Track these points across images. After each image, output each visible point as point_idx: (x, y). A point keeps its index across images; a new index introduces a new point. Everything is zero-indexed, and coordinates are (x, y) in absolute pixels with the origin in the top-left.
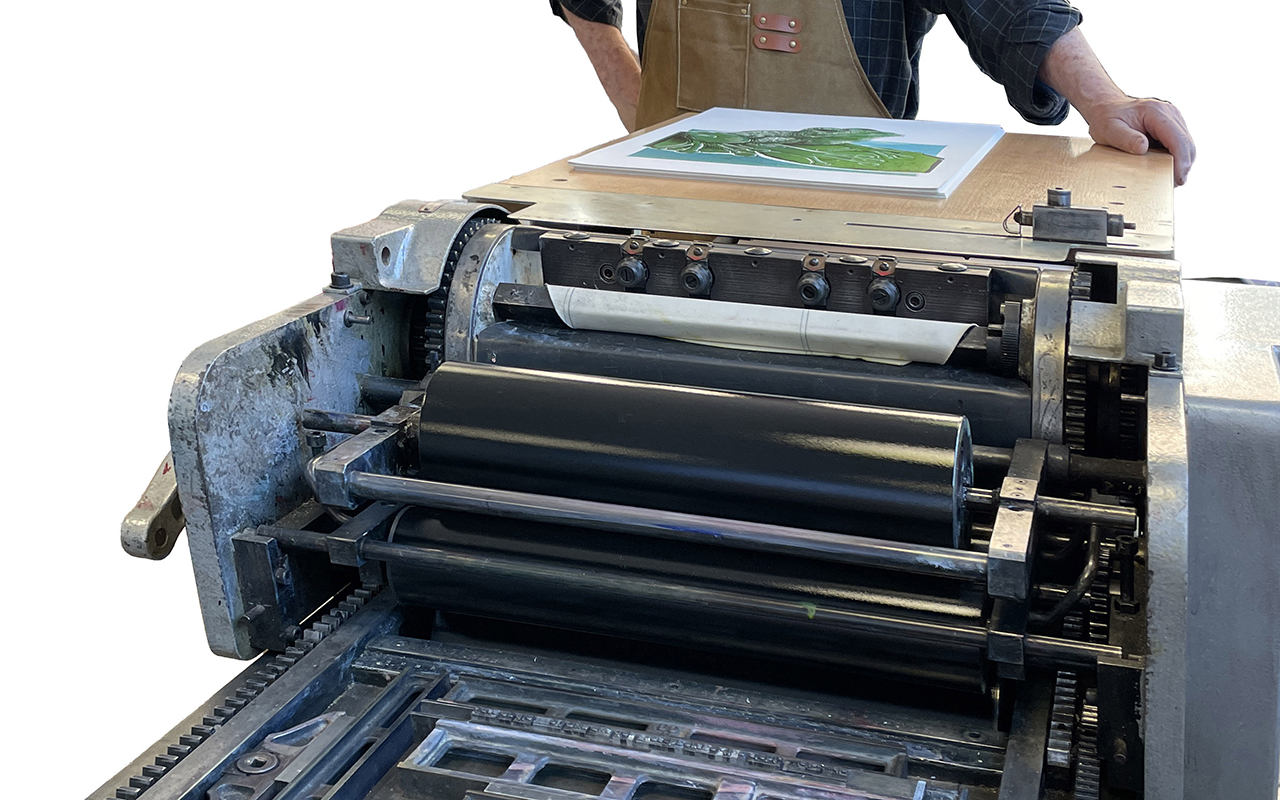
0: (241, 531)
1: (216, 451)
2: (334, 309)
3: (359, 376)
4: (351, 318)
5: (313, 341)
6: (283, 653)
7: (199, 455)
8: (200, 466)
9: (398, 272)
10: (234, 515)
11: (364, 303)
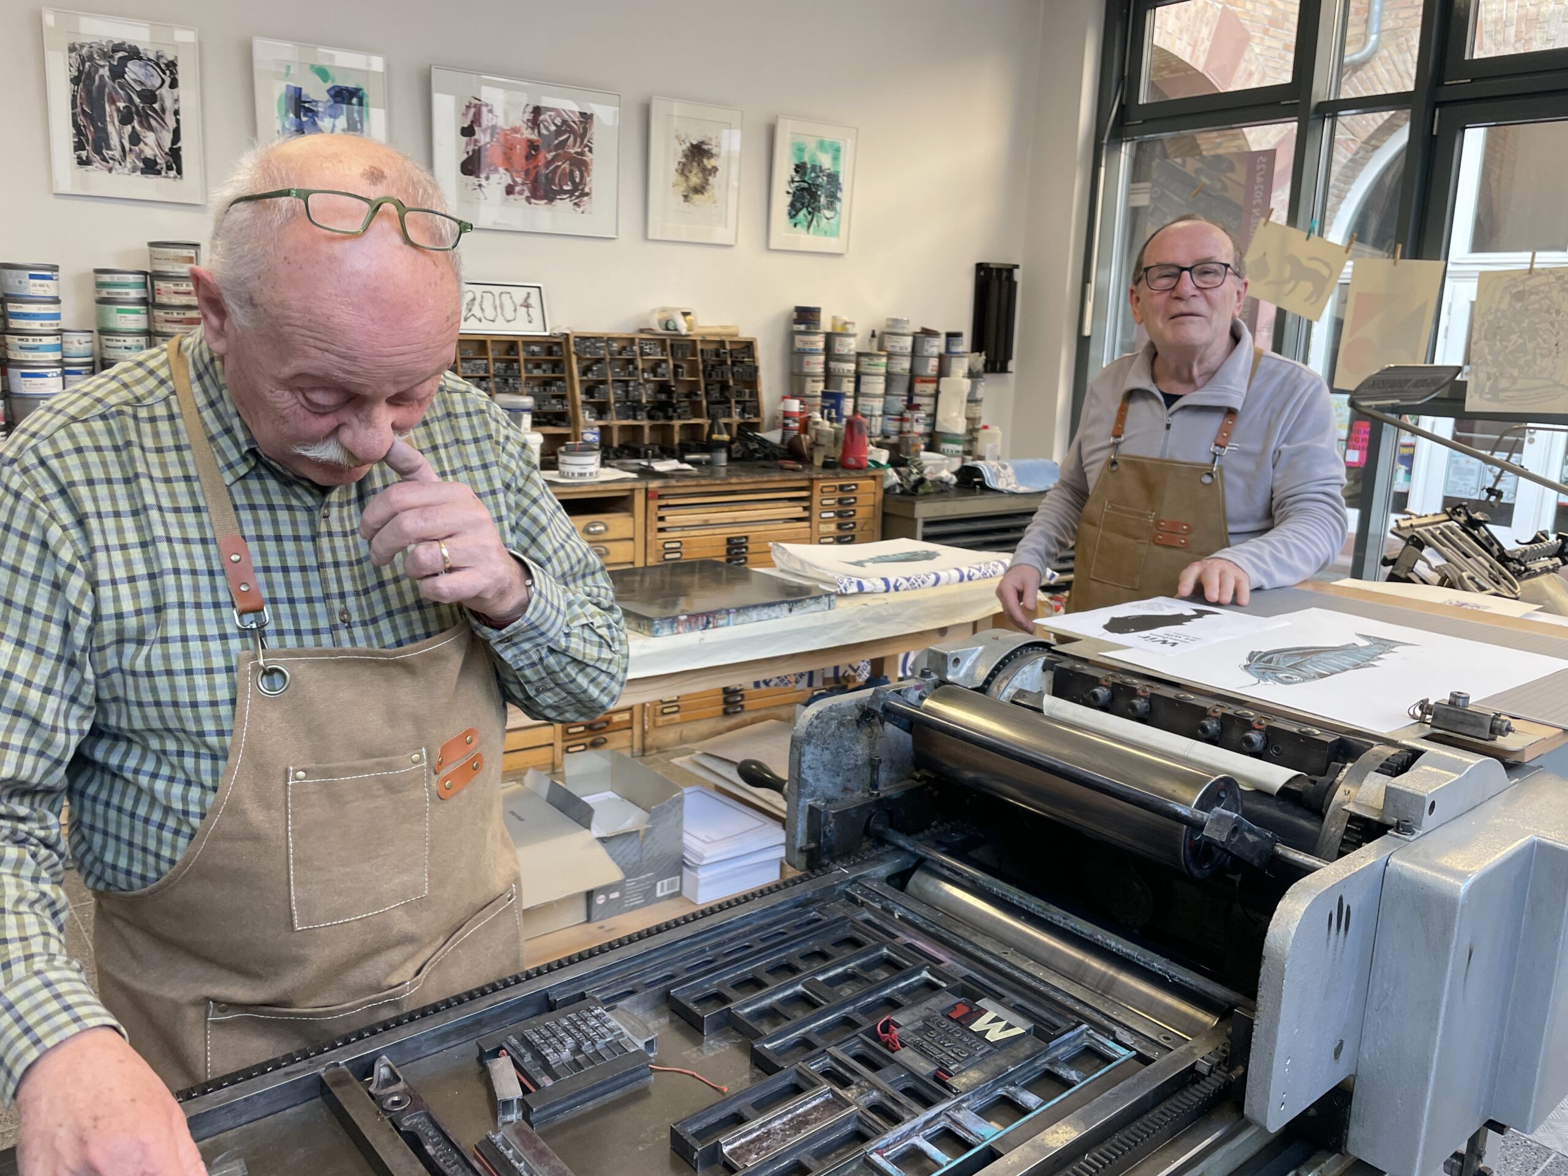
0: (815, 801)
1: (811, 756)
2: (914, 689)
6: (819, 870)
7: (800, 756)
8: (799, 763)
9: (962, 673)
10: (814, 792)
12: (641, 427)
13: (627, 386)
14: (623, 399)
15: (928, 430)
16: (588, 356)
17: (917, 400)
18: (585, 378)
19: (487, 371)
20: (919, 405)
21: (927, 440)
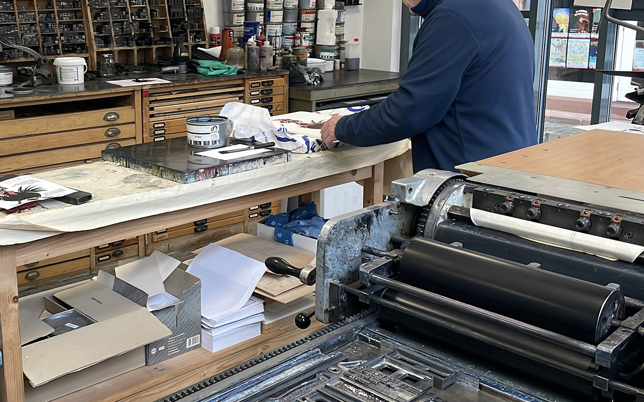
0: (333, 280)
1: (330, 252)
2: (386, 208)
3: (390, 233)
4: (392, 212)
5: (375, 219)
6: (337, 324)
7: (324, 253)
8: (324, 257)
9: (413, 197)
10: (332, 274)
11: (398, 207)
12: (133, 51)
13: (122, 25)
14: (120, 33)
15: (311, 44)
16: (97, 7)
17: (303, 25)
18: (96, 21)
19: (34, 19)
20: (306, 28)
21: (310, 50)
